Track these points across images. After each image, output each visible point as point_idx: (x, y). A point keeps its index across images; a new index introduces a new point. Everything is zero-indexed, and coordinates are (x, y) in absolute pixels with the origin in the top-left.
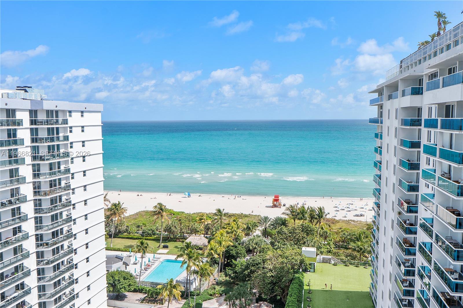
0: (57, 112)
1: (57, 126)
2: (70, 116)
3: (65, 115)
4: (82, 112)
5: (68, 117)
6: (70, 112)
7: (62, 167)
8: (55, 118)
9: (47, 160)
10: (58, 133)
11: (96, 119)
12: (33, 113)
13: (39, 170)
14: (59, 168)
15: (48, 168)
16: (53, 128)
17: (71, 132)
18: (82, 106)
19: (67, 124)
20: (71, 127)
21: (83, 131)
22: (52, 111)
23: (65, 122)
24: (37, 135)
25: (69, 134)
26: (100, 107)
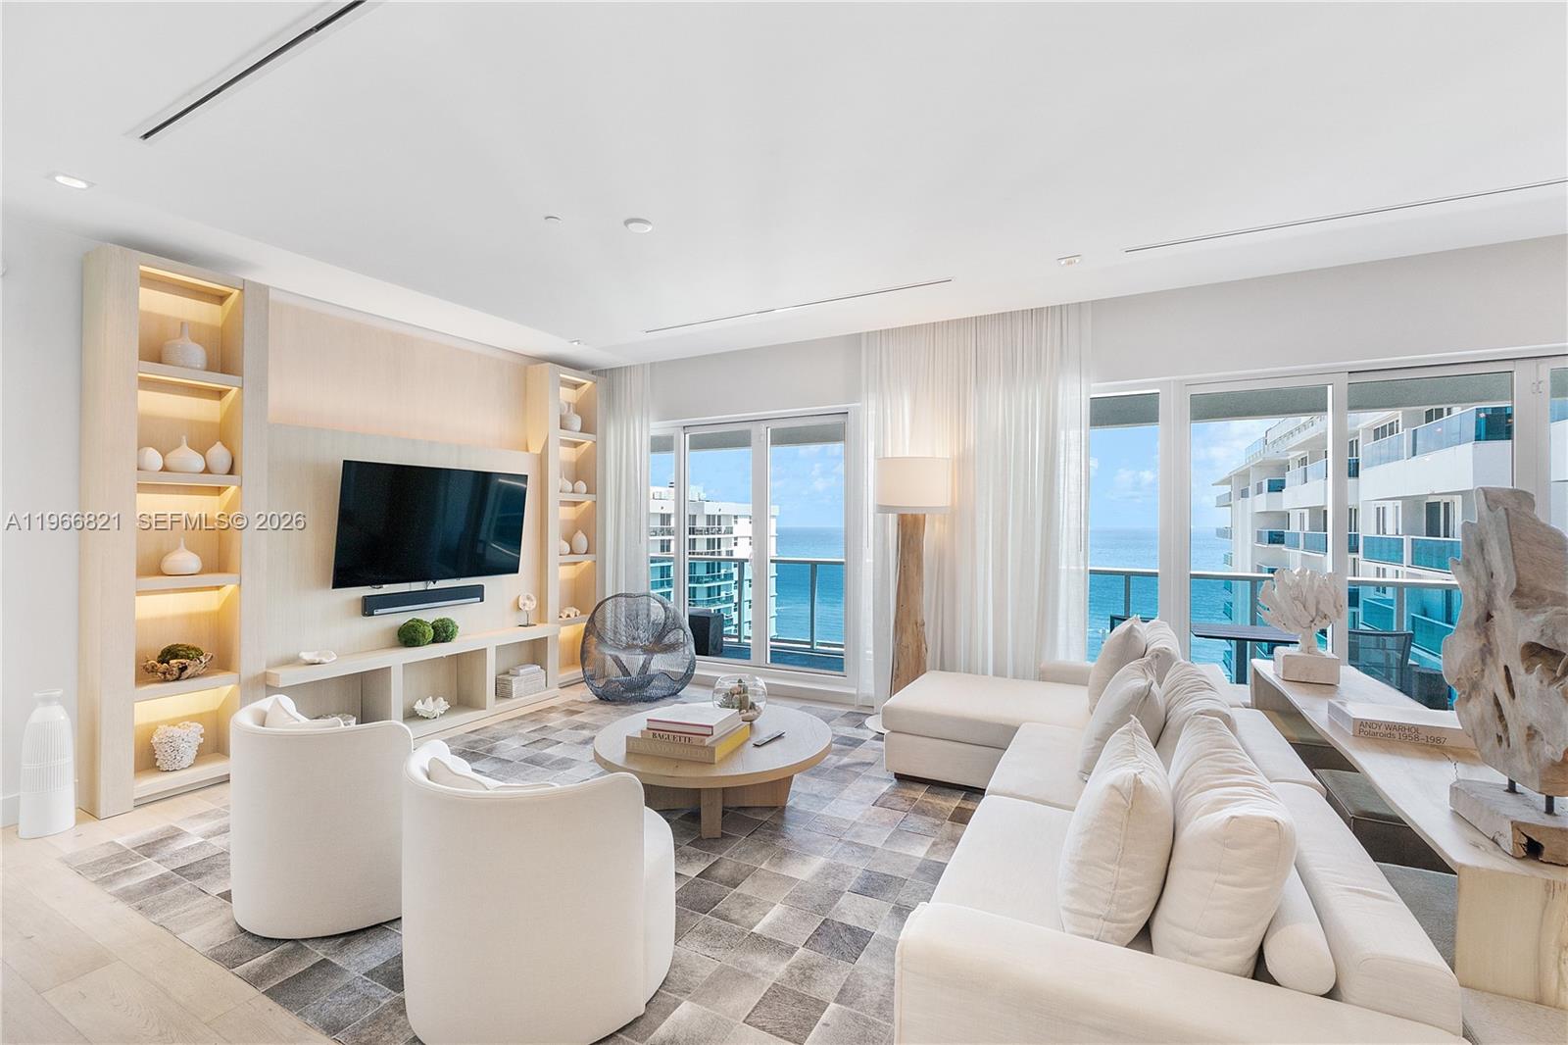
0: (719, 517)
1: (719, 536)
2: (736, 522)
3: (729, 522)
5: (733, 525)
6: (736, 517)
7: (723, 594)
8: (716, 526)
9: (706, 582)
10: (719, 547)
12: (691, 518)
13: (694, 597)
14: (719, 594)
15: (705, 592)
16: (714, 539)
17: (736, 544)
19: (732, 533)
20: (736, 538)
22: (714, 516)
23: (730, 531)
25: (733, 548)
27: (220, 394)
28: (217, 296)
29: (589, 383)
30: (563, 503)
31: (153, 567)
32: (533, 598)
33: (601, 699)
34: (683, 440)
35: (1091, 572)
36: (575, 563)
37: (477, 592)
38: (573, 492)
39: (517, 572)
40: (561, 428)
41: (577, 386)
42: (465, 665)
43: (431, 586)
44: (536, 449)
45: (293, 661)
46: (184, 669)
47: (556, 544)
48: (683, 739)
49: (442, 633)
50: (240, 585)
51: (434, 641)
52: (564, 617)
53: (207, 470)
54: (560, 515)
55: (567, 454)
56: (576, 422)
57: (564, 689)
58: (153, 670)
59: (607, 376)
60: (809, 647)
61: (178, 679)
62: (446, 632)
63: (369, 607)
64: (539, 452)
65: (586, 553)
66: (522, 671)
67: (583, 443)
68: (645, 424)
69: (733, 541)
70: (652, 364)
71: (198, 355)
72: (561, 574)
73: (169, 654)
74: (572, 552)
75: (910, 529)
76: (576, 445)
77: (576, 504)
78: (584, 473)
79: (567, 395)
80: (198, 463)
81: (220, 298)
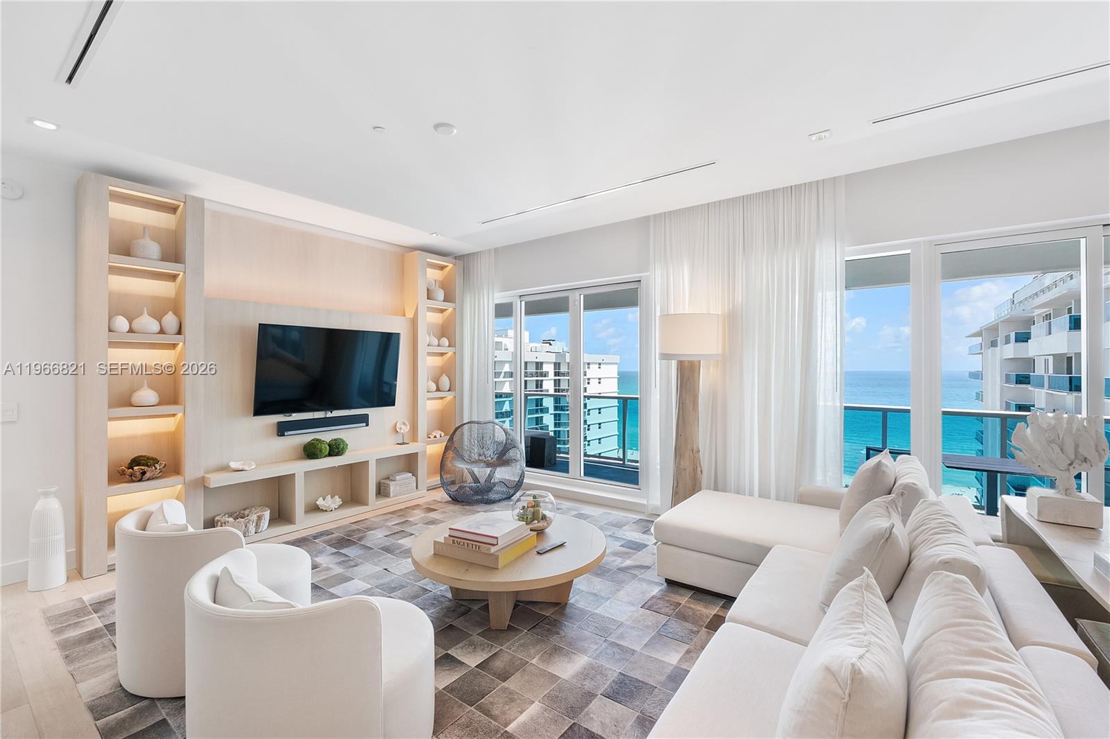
2: (589, 368)
3: (584, 367)
4: (600, 364)
5: (587, 369)
6: (589, 364)
11: (612, 371)
12: (557, 365)
17: (589, 383)
18: (599, 358)
19: (586, 375)
20: (589, 379)
21: (599, 383)
23: (584, 374)
24: (559, 386)
25: (587, 386)
26: (617, 359)
27: (173, 277)
28: (171, 208)
29: (451, 265)
30: (430, 354)
31: (123, 401)
32: (407, 424)
33: (453, 499)
34: (520, 307)
35: (846, 408)
36: (442, 398)
37: (364, 419)
38: (439, 345)
39: (394, 405)
40: (428, 299)
41: (442, 268)
42: (355, 472)
43: (329, 415)
44: (410, 315)
45: (225, 468)
46: (144, 473)
47: (424, 383)
48: (474, 546)
49: (336, 449)
50: (184, 414)
51: (330, 455)
52: (432, 437)
53: (162, 332)
54: (428, 363)
55: (434, 318)
56: (440, 295)
57: (430, 491)
58: (123, 473)
59: (464, 260)
60: (622, 462)
61: (140, 480)
62: (338, 448)
63: (282, 429)
64: (412, 317)
65: (449, 391)
66: (397, 478)
67: (447, 309)
68: (490, 294)
69: (587, 381)
70: (496, 250)
71: (154, 249)
72: (429, 406)
73: (136, 462)
74: (438, 390)
75: (687, 373)
76: (442, 311)
77: (442, 354)
78: (447, 332)
79: (433, 274)
80: (154, 326)
81: (173, 209)
